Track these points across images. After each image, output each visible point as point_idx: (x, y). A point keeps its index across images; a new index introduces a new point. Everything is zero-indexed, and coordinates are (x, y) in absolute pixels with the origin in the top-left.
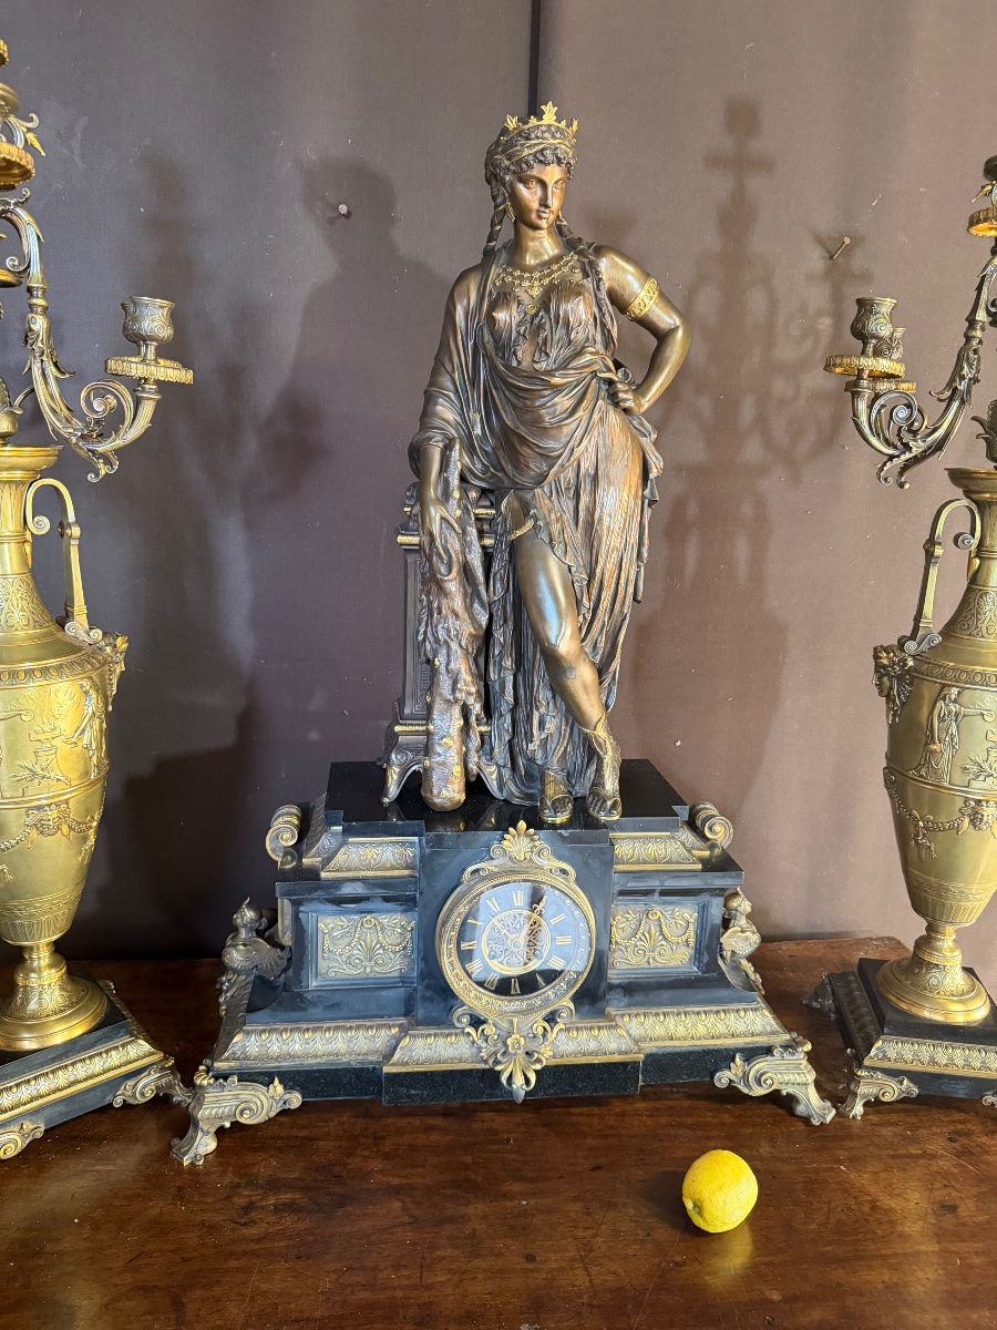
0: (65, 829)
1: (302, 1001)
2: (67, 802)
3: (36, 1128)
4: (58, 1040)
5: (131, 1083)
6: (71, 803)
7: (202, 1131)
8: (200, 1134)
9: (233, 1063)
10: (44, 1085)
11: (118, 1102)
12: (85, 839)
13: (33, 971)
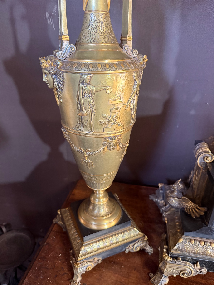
0: (118, 147)
1: (211, 232)
2: (121, 135)
3: (98, 260)
4: (106, 227)
5: (132, 245)
6: (122, 136)
7: (164, 276)
8: (163, 277)
9: (179, 252)
10: (101, 244)
11: (127, 251)
12: (124, 151)
13: (97, 198)
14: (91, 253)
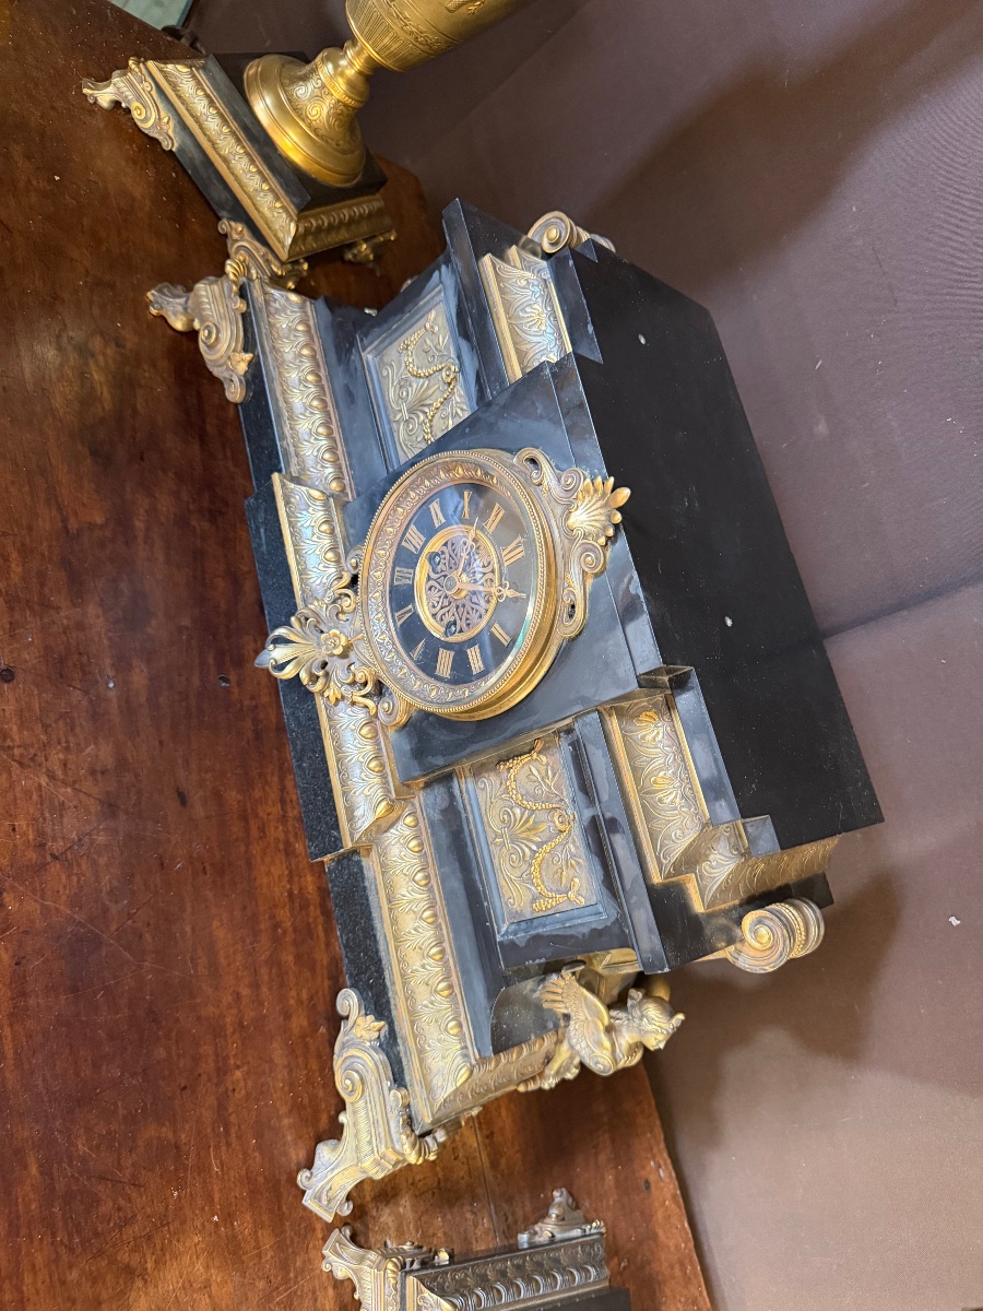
1: (347, 351)
3: (171, 140)
5: (247, 234)
9: (261, 301)
11: (223, 228)
14: (179, 97)
